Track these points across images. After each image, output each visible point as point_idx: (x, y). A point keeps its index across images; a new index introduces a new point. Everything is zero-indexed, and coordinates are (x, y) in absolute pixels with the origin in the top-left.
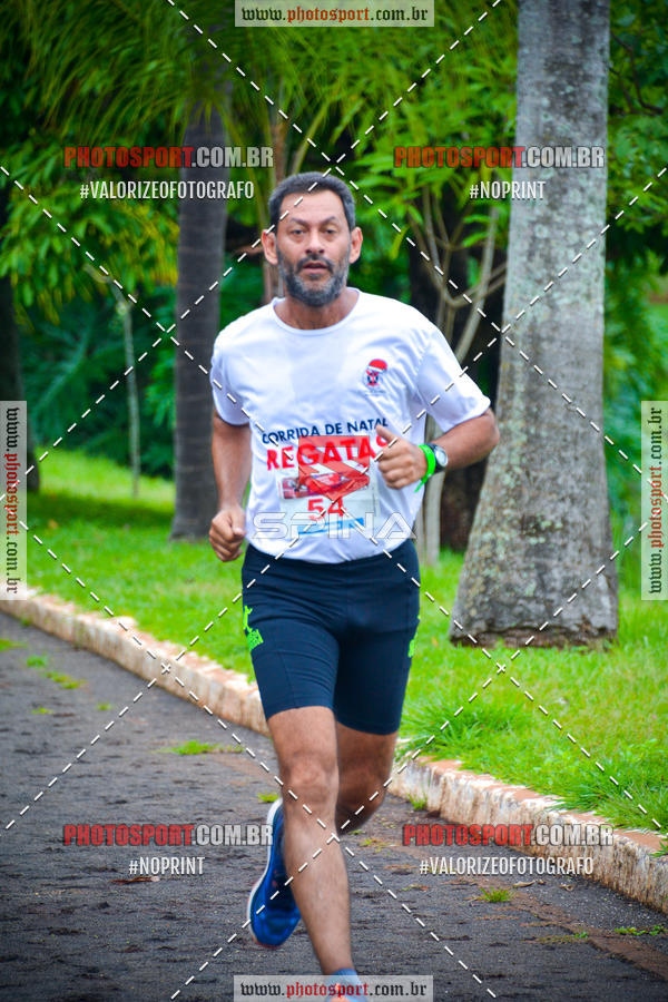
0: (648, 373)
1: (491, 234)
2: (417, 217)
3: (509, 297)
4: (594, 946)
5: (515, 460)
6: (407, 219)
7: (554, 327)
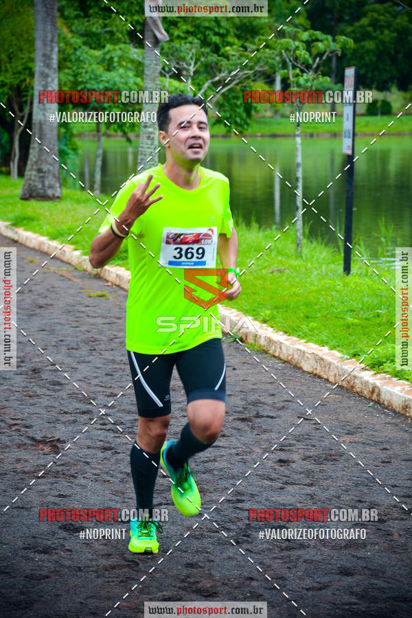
0: (69, 134)
1: (29, 98)
2: (10, 93)
3: (35, 113)
4: (55, 273)
5: (36, 154)
6: (8, 93)
7: (46, 121)
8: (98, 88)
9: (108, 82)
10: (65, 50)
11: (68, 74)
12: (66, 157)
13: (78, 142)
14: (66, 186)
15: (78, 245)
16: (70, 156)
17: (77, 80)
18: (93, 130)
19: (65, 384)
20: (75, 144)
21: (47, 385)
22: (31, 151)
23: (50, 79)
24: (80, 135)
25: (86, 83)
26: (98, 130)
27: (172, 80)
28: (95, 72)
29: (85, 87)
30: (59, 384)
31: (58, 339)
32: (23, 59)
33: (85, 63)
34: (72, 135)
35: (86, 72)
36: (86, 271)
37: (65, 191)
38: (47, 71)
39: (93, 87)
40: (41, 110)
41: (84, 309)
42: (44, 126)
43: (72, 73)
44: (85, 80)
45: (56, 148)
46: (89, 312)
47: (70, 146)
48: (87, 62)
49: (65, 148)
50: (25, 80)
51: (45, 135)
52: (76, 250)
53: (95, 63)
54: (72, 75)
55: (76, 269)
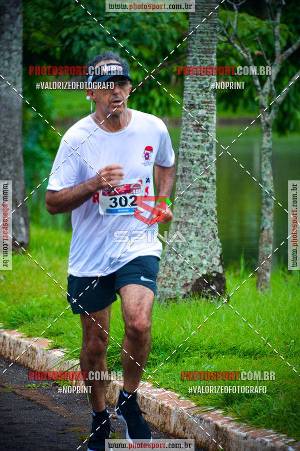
9: (119, 22)
14: (37, 223)
15: (61, 337)
25: (78, 23)
27: (243, 15)
39: (90, 31)
45: (19, 150)
47: (45, 145)
49: (37, 149)
52: (56, 347)
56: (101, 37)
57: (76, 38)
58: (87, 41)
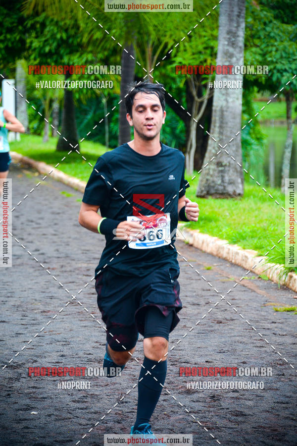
1: (210, 81)
4: (236, 282)
5: (215, 145)
7: (228, 108)
8: (290, 68)
10: (253, 25)
11: (255, 53)
12: (249, 147)
13: (262, 130)
14: (248, 182)
15: (263, 250)
16: (253, 146)
17: (266, 59)
18: (281, 116)
19: (249, 415)
20: (259, 133)
21: (229, 416)
22: (210, 142)
23: (234, 59)
24: (265, 122)
25: (277, 62)
26: (288, 117)
28: (287, 50)
29: (275, 68)
30: (242, 414)
31: (240, 361)
32: (205, 36)
33: (276, 40)
34: (256, 122)
35: (277, 50)
36: (273, 281)
37: (248, 188)
38: (231, 50)
39: (283, 68)
40: (223, 95)
41: (269, 326)
42: (225, 113)
43: (261, 52)
44: (275, 60)
45: (239, 138)
46: (276, 330)
47: (253, 136)
48: (278, 38)
49: (248, 138)
50: (205, 61)
51: (227, 123)
52: (260, 255)
53: (288, 39)
54: (260, 54)
55: (259, 278)
56: (290, 71)
57: (275, 71)
58: (281, 73)
